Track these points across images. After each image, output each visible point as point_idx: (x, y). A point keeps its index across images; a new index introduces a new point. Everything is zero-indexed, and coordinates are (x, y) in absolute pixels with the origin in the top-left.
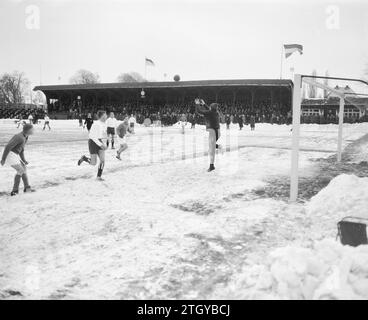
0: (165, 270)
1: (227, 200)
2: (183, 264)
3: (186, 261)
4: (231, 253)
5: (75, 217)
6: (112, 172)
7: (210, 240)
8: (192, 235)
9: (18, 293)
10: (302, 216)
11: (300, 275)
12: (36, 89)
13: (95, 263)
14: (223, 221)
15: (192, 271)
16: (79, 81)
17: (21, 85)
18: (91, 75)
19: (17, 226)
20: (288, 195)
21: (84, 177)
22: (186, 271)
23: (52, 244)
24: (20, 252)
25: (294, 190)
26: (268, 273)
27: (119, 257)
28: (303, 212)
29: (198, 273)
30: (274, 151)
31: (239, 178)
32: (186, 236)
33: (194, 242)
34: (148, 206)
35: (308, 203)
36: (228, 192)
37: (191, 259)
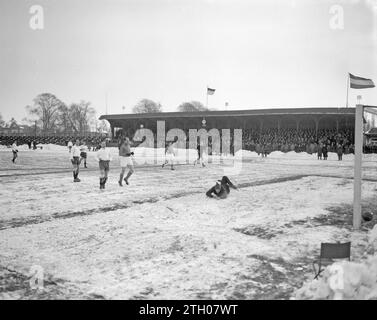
0: (229, 284)
1: (288, 226)
2: (246, 281)
3: (249, 278)
4: (292, 274)
5: (144, 236)
6: (177, 196)
7: (272, 261)
8: (254, 256)
9: (101, 297)
10: (365, 243)
11: (354, 286)
12: (102, 118)
13: (165, 276)
14: (284, 245)
15: (255, 287)
16: (142, 110)
17: (87, 114)
18: (153, 104)
19: (94, 243)
20: (351, 223)
21: (150, 201)
22: (249, 287)
23: (126, 258)
24: (99, 264)
25: (357, 220)
26: (324, 284)
27: (187, 272)
28: (366, 240)
29: (260, 289)
30: (338, 180)
31: (301, 206)
32: (248, 257)
33: (257, 263)
34: (212, 229)
35: (371, 231)
36: (290, 219)
37: (253, 277)
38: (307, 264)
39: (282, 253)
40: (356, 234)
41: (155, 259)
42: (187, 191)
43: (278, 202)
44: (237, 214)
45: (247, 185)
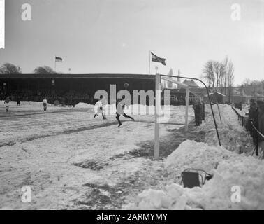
1: (112, 159)
2: (81, 206)
3: (83, 203)
4: (114, 196)
6: (30, 139)
8: (88, 185)
10: (162, 169)
14: (109, 174)
16: (5, 71)
18: (14, 67)
21: (9, 144)
27: (35, 203)
30: (145, 124)
31: (121, 143)
32: (83, 185)
33: (89, 190)
34: (57, 165)
35: (165, 160)
36: (113, 154)
37: (86, 202)
38: (124, 187)
39: (108, 181)
40: (156, 162)
41: (9, 194)
42: (39, 135)
43: (105, 141)
44: (77, 152)
45: (84, 129)
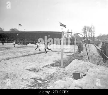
2: (30, 87)
4: (44, 83)
6: (8, 59)
7: (38, 80)
8: (33, 78)
11: (62, 88)
14: (42, 74)
25: (62, 65)
30: (57, 53)
31: (47, 61)
32: (31, 79)
33: (33, 80)
34: (19, 70)
35: (66, 68)
36: (43, 65)
37: (32, 86)
38: (48, 79)
39: (41, 77)
40: (62, 69)
42: (12, 57)
43: (40, 60)
45: (31, 55)
